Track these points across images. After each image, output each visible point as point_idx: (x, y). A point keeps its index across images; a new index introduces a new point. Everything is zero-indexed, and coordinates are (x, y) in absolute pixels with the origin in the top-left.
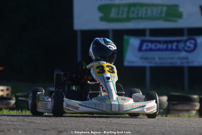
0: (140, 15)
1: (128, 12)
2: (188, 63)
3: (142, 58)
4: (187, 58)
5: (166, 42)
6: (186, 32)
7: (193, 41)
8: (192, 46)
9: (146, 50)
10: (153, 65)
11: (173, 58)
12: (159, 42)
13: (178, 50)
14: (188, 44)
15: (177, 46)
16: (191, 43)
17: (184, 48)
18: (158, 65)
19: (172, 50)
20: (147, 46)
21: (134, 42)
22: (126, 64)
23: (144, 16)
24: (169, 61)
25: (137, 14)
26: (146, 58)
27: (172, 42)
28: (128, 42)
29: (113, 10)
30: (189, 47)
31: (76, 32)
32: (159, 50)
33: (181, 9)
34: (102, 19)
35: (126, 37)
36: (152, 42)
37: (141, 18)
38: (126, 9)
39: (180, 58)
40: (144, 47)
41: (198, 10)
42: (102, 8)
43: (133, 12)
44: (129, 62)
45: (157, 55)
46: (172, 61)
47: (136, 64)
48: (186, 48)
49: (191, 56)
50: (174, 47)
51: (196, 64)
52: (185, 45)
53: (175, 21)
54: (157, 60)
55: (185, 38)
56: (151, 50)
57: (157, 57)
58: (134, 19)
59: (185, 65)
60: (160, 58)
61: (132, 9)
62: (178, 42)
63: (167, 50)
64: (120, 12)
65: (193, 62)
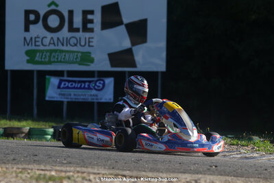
0: (59, 60)
1: (50, 57)
2: (97, 99)
3: (60, 94)
4: (97, 96)
5: (79, 82)
6: (96, 74)
7: (102, 82)
8: (101, 85)
9: (63, 88)
10: (69, 100)
11: (85, 95)
12: (75, 82)
13: (89, 88)
14: (98, 84)
15: (89, 86)
16: (100, 83)
17: (94, 87)
18: (74, 100)
19: (84, 88)
20: (65, 84)
21: (54, 81)
22: (47, 99)
23: (62, 60)
24: (82, 97)
25: (58, 59)
26: (63, 95)
27: (84, 82)
28: (49, 81)
29: (38, 54)
30: (99, 86)
31: (7, 71)
32: (74, 88)
33: (93, 56)
34: (28, 62)
35: (47, 77)
36: (69, 81)
37: (61, 62)
38: (48, 54)
39: (91, 95)
40: (62, 86)
41: (107, 57)
42: (28, 53)
43: (54, 57)
44: (50, 97)
45: (72, 92)
46: (84, 97)
47: (55, 99)
48: (96, 87)
49: (100, 94)
50: (86, 86)
51: (103, 101)
52: (96, 85)
53: (89, 65)
54: (72, 96)
55: (95, 79)
56: (68, 88)
57: (72, 94)
58: (54, 62)
59: (95, 101)
60: (75, 95)
61: (53, 54)
62: (90, 82)
63: (80, 88)
64: (44, 56)
65: (101, 99)
